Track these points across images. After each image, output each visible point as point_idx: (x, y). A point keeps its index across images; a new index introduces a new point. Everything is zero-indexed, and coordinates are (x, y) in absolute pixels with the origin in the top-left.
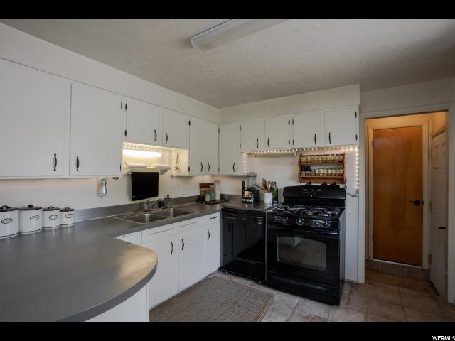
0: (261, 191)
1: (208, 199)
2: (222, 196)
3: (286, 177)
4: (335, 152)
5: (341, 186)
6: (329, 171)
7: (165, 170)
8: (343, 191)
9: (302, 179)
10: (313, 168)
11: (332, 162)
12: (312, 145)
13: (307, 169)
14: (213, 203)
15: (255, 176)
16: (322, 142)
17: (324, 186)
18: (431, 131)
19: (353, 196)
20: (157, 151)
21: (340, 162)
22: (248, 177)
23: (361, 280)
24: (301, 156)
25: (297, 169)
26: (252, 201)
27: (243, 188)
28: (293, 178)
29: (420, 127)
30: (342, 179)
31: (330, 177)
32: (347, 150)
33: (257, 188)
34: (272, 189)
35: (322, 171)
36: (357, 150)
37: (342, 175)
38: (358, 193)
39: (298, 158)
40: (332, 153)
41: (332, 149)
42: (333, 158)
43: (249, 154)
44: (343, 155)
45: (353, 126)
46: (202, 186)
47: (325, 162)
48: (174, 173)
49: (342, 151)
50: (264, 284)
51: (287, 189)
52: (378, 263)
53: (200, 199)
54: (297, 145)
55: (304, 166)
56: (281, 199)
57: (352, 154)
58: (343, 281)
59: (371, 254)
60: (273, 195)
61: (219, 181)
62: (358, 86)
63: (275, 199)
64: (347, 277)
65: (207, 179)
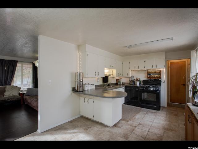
0: (135, 81)
1: (119, 84)
2: (122, 83)
3: (143, 77)
4: (158, 70)
5: (160, 79)
6: (156, 75)
7: (110, 75)
8: (160, 81)
9: (148, 78)
10: (151, 74)
11: (157, 73)
12: (152, 68)
13: (150, 75)
14: (120, 85)
15: (134, 77)
16: (154, 67)
17: (155, 79)
18: (188, 63)
19: (163, 82)
20: (108, 70)
21: (160, 73)
22: (131, 77)
23: (166, 106)
24: (148, 71)
25: (147, 75)
26: (133, 84)
27: (130, 80)
28: (145, 77)
29: (185, 62)
30: (160, 77)
31: (157, 77)
32: (161, 69)
33: (134, 80)
34: (139, 81)
35: (154, 75)
36: (164, 69)
37: (160, 76)
38: (165, 81)
39: (147, 72)
40: (157, 70)
41: (157, 69)
42: (157, 72)
43: (131, 70)
44: (161, 71)
45: (163, 63)
46: (117, 80)
47: (155, 73)
48: (111, 76)
49: (160, 70)
50: (138, 106)
51: (144, 81)
52: (172, 104)
53: (116, 84)
54: (147, 68)
55: (149, 74)
56: (142, 84)
57: (163, 70)
58: (161, 106)
59: (169, 101)
60: (139, 82)
61: (122, 79)
62: (165, 52)
63: (140, 83)
64: (162, 106)
65: (118, 78)
